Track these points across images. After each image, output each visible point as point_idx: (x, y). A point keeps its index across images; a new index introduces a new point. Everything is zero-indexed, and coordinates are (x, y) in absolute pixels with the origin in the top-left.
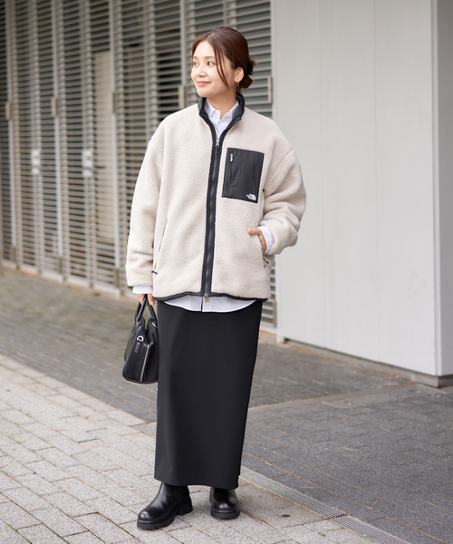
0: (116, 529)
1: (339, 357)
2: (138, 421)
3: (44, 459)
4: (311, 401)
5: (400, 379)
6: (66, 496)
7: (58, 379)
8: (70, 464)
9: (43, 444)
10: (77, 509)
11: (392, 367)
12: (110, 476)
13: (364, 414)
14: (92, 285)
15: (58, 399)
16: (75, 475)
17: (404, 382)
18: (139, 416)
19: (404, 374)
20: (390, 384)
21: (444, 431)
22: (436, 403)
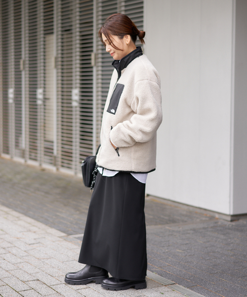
0: (48, 288)
1: (176, 204)
2: (63, 234)
3: (10, 252)
4: (160, 226)
5: (209, 216)
6: (21, 271)
7: (20, 212)
8: (24, 255)
9: (9, 245)
10: (27, 278)
11: (205, 210)
12: (46, 262)
13: (189, 233)
14: (40, 165)
15: (20, 222)
16: (27, 261)
17: (212, 218)
18: (64, 232)
19: (212, 214)
20: (204, 219)
21: (232, 243)
22: (229, 229)
